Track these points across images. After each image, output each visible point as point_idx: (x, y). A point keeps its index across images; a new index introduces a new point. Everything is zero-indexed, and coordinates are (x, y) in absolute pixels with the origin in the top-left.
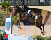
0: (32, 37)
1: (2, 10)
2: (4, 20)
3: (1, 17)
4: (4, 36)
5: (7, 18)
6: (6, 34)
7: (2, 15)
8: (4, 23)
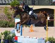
0: (44, 39)
1: (11, 10)
2: (13, 21)
3: (11, 18)
4: (14, 38)
5: (16, 18)
6: (15, 35)
7: (11, 15)
8: (14, 24)
